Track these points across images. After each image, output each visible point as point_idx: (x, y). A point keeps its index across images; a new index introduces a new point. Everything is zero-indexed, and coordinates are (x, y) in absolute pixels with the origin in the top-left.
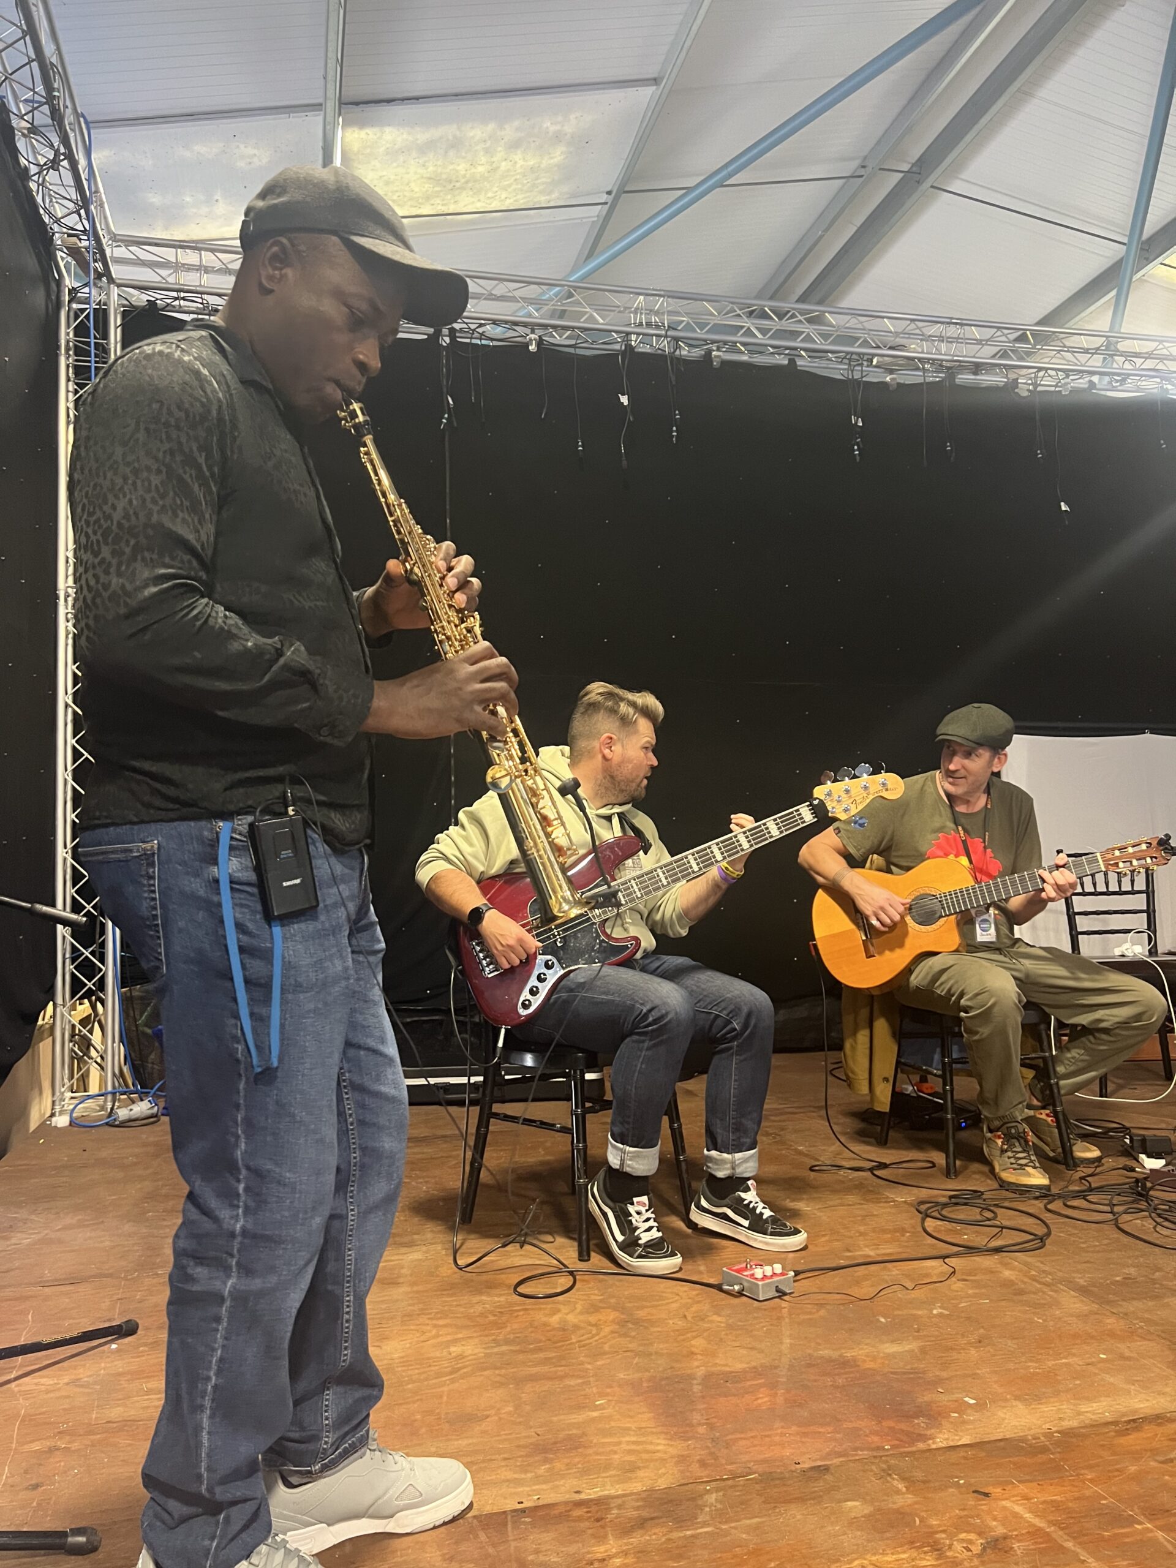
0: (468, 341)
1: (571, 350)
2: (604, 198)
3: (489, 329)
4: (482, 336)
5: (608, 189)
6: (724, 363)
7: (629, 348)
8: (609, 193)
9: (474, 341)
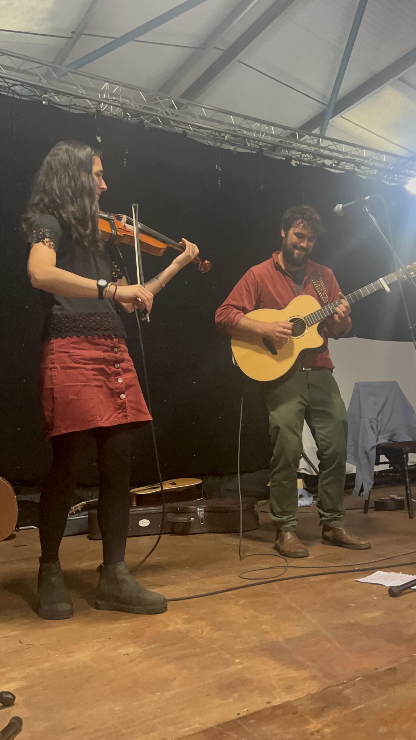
0: (6, 94)
1: (67, 109)
2: (69, 35)
3: (18, 89)
4: (14, 92)
5: (73, 30)
6: (151, 129)
7: (98, 112)
8: (73, 33)
9: (10, 95)
